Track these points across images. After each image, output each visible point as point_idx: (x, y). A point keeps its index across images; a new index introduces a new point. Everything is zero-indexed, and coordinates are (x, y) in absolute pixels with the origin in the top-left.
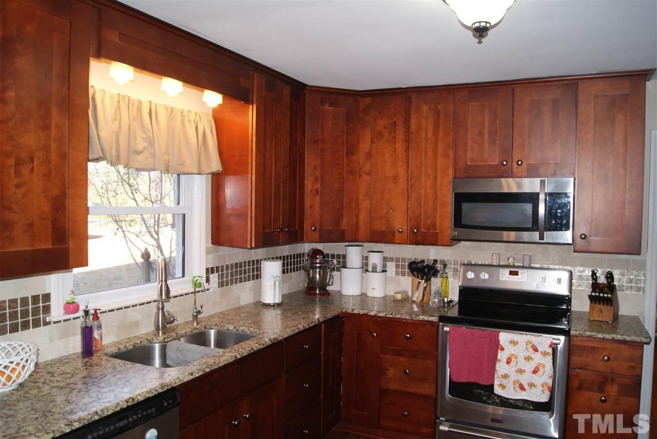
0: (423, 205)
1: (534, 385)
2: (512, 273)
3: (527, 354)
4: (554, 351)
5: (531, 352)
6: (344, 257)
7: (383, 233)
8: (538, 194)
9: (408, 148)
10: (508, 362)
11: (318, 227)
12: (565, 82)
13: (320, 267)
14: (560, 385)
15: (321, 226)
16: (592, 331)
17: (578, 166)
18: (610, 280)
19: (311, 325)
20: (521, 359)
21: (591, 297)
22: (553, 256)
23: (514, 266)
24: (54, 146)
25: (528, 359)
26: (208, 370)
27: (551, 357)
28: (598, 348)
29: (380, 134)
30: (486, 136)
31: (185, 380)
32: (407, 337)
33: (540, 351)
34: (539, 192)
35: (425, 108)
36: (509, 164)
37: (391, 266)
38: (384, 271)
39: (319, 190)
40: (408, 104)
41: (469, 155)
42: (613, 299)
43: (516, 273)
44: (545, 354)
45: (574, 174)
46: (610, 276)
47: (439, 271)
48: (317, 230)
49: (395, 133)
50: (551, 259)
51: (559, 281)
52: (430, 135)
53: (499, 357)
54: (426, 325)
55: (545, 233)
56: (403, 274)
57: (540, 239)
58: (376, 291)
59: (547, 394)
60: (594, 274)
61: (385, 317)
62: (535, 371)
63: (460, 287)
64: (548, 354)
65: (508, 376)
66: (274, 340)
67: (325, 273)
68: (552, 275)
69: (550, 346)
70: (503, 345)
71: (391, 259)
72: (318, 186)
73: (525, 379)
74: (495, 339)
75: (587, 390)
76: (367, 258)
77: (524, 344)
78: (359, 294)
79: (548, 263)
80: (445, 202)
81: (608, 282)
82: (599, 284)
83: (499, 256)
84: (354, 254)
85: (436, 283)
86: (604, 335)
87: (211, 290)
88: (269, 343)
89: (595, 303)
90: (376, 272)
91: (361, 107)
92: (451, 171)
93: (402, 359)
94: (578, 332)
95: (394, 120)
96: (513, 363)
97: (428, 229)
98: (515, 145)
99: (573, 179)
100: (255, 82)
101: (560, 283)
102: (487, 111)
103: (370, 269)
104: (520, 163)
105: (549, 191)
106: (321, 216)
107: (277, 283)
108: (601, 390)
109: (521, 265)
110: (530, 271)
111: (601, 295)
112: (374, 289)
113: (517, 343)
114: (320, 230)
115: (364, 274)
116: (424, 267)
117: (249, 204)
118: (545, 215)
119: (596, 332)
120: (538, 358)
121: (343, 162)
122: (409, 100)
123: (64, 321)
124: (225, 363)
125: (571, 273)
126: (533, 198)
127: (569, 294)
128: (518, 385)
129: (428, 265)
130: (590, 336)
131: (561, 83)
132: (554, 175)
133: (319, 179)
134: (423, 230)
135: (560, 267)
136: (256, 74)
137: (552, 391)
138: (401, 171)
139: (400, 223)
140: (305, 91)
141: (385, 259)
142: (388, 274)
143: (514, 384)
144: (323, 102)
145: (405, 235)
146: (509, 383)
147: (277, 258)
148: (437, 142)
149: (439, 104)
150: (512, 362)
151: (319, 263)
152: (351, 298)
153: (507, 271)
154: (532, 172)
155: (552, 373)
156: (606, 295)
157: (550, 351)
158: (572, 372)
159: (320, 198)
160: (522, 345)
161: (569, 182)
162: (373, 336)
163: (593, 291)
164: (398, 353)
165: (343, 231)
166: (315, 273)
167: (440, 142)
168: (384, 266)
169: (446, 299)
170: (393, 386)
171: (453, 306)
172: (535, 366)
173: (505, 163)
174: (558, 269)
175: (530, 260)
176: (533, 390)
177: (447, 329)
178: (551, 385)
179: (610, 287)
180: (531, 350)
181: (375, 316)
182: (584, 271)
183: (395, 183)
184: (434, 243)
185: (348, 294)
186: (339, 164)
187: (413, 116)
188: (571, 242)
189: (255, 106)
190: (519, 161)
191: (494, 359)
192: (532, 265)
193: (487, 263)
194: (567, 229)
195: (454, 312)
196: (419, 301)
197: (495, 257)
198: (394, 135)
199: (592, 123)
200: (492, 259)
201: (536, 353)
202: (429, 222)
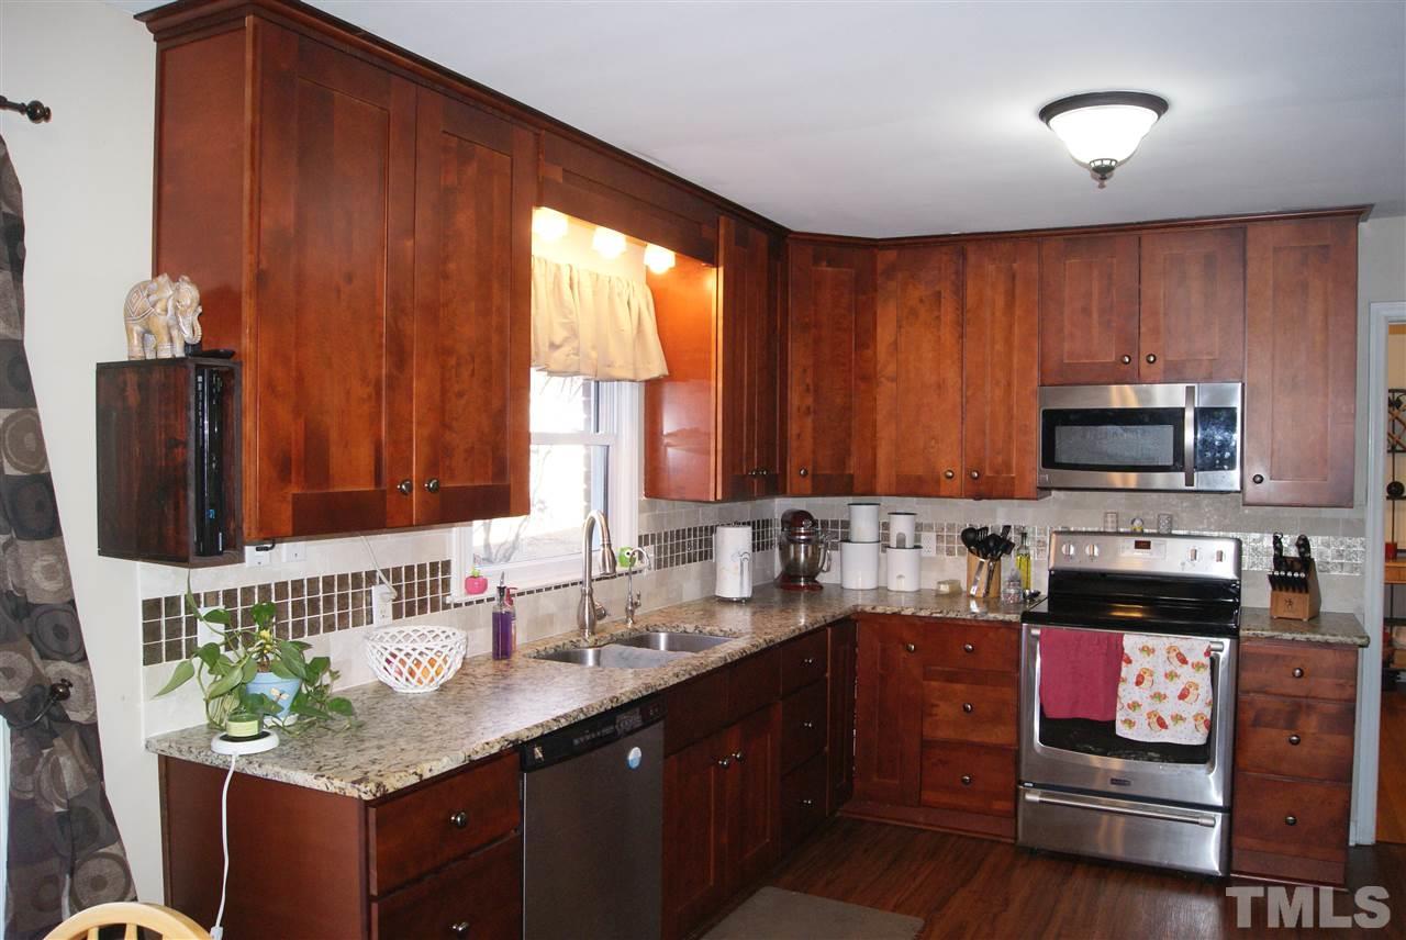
0: (987, 431)
1: (1181, 718)
2: (1139, 545)
3: (1169, 669)
4: (1214, 663)
5: (1176, 666)
6: (846, 524)
7: (920, 480)
8: (1183, 410)
9: (961, 336)
10: (1139, 683)
11: (810, 469)
12: (1226, 226)
13: (805, 541)
14: (1224, 719)
15: (814, 469)
16: (1272, 630)
17: (1249, 362)
18: (1303, 550)
19: (816, 626)
20: (1159, 677)
21: (1272, 579)
22: (1208, 515)
23: (1142, 534)
24: (495, 339)
25: (1171, 676)
26: (694, 673)
27: (1209, 670)
28: (1284, 657)
29: (914, 313)
30: (1095, 316)
31: (671, 684)
32: (967, 650)
33: (1190, 665)
34: (1184, 406)
35: (991, 268)
36: (1134, 361)
37: (929, 538)
38: (916, 547)
39: (812, 409)
40: (961, 261)
41: (1067, 346)
42: (1310, 581)
43: (1147, 545)
44: (1198, 666)
45: (1242, 377)
46: (1303, 544)
47: (1014, 545)
48: (809, 476)
49: (940, 311)
50: (1205, 521)
51: (1220, 556)
52: (998, 314)
53: (1123, 674)
54: (998, 628)
55: (1195, 474)
56: (950, 552)
57: (1186, 485)
58: (903, 580)
59: (1203, 731)
60: (1277, 541)
61: (930, 617)
62: (1183, 696)
63: (1050, 571)
64: (1203, 666)
65: (1139, 706)
66: (770, 641)
67: (816, 553)
68: (1209, 548)
69: (1207, 653)
70: (1130, 655)
71: (930, 527)
72: (809, 401)
73: (1167, 710)
74: (1117, 646)
75: (1268, 725)
76: (886, 526)
77: (1164, 652)
78: (874, 586)
79: (1201, 527)
80: (1026, 426)
81: (1300, 553)
82: (1285, 557)
83: (1117, 516)
84: (864, 519)
85: (1009, 564)
86: (1295, 635)
87: (645, 573)
88: (764, 646)
89: (1281, 590)
90: (904, 548)
91: (880, 267)
92: (1036, 373)
93: (959, 687)
94: (1251, 632)
95: (937, 288)
96: (1146, 684)
97: (997, 472)
98: (1143, 330)
99: (1240, 384)
100: (722, 232)
101: (1221, 560)
102: (1096, 273)
103: (893, 543)
104: (1152, 359)
105: (1201, 406)
106: (814, 452)
107: (746, 563)
108: (1291, 724)
109: (1155, 531)
110: (1169, 541)
111: (1289, 574)
112: (900, 577)
113: (1153, 651)
114: (814, 476)
115: (882, 555)
116: (988, 538)
117: (713, 430)
118: (1195, 444)
119: (1281, 631)
120: (1186, 674)
121: (851, 361)
122: (964, 255)
123: (467, 604)
124: (714, 666)
125: (1239, 543)
126: (1173, 417)
127: (1235, 578)
128: (1155, 720)
129: (993, 535)
130: (1271, 638)
131: (1219, 227)
132: (1209, 378)
133: (811, 387)
134: (988, 473)
135: (1222, 533)
136: (722, 218)
137: (1211, 726)
138: (951, 375)
139: (948, 461)
140: (788, 241)
141: (918, 527)
142: (924, 552)
143: (1149, 718)
144: (816, 260)
145: (957, 482)
146: (1140, 718)
147: (744, 524)
148: (1010, 327)
149: (1015, 261)
150: (1145, 682)
151: (804, 534)
152: (860, 593)
153: (1132, 540)
154: (1172, 375)
155: (1210, 698)
156: (1296, 575)
157: (1207, 661)
158: (1242, 697)
159: (814, 421)
160: (1161, 654)
161: (1235, 390)
162: (909, 650)
163: (1277, 568)
164: (951, 678)
165: (852, 476)
166: (797, 552)
167: (1016, 324)
168: (917, 538)
169: (1027, 592)
170: (944, 733)
171: (1040, 602)
172: (1183, 686)
173: (1127, 360)
174: (1218, 537)
175: (1170, 522)
176: (1181, 726)
177: (1036, 632)
178: (1209, 717)
179: (1305, 562)
180: (1176, 662)
181: (913, 616)
182: (1261, 540)
183: (939, 395)
184: (1008, 495)
185: (854, 588)
186: (844, 365)
187: (969, 283)
188: (1239, 489)
189: (721, 269)
190: (1149, 356)
191: (1115, 679)
192: (1174, 532)
193: (1096, 529)
194: (1232, 467)
195: (1043, 607)
196: (982, 595)
197: (1109, 519)
198: (936, 313)
199: (1270, 293)
200: (1106, 522)
201: (1185, 666)
202: (1000, 459)
